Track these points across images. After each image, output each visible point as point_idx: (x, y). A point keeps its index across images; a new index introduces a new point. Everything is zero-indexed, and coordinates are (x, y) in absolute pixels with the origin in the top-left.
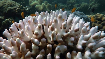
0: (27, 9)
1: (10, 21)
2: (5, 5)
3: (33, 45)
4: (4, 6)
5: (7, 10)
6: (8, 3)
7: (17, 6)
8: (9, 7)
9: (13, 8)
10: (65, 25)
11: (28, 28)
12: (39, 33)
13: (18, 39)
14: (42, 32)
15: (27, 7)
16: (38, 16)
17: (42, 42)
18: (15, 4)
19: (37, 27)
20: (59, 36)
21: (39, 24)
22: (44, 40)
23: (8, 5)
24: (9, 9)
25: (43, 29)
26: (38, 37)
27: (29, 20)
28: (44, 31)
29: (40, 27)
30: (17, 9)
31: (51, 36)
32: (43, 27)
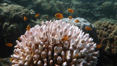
0: (32, 13)
1: (15, 27)
2: (12, 10)
3: (40, 46)
4: (10, 12)
5: (13, 16)
6: (14, 9)
7: (22, 11)
8: (15, 12)
9: (18, 13)
10: (61, 32)
11: (37, 34)
12: (43, 38)
13: (30, 41)
14: (46, 37)
15: (32, 10)
16: (44, 26)
17: (45, 45)
18: (20, 9)
19: (43, 33)
20: (57, 40)
21: (44, 32)
22: (47, 43)
23: (15, 10)
24: (15, 14)
25: (47, 35)
26: (43, 40)
27: (37, 29)
28: (47, 37)
29: (44, 34)
30: (23, 14)
31: (51, 40)
32: (47, 33)
